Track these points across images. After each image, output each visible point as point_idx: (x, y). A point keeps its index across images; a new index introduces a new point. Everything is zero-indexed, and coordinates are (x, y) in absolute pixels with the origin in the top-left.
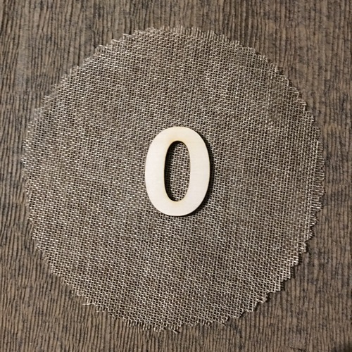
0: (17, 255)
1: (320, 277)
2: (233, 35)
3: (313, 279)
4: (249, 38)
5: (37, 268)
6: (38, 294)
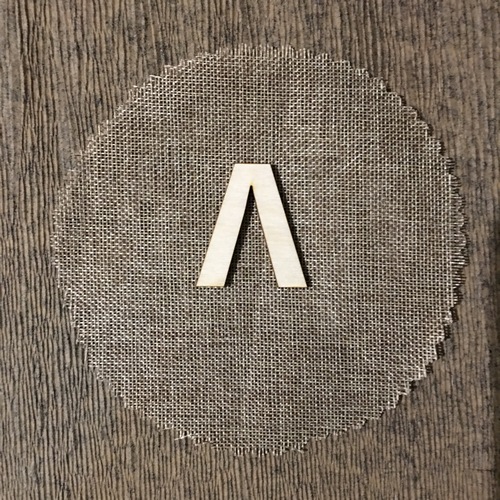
0: (106, 407)
4: (380, 70)
5: (135, 420)
6: (143, 452)
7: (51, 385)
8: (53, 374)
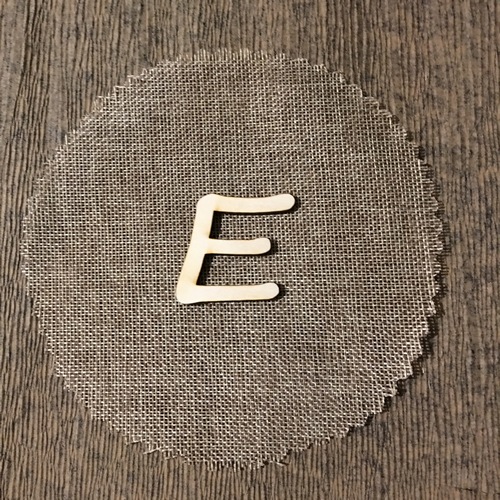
1: (490, 385)
2: (342, 55)
3: (479, 387)
4: (364, 57)
6: (90, 429)
7: (7, 347)
8: (11, 336)
